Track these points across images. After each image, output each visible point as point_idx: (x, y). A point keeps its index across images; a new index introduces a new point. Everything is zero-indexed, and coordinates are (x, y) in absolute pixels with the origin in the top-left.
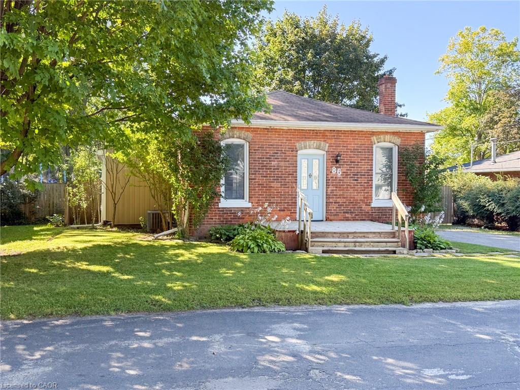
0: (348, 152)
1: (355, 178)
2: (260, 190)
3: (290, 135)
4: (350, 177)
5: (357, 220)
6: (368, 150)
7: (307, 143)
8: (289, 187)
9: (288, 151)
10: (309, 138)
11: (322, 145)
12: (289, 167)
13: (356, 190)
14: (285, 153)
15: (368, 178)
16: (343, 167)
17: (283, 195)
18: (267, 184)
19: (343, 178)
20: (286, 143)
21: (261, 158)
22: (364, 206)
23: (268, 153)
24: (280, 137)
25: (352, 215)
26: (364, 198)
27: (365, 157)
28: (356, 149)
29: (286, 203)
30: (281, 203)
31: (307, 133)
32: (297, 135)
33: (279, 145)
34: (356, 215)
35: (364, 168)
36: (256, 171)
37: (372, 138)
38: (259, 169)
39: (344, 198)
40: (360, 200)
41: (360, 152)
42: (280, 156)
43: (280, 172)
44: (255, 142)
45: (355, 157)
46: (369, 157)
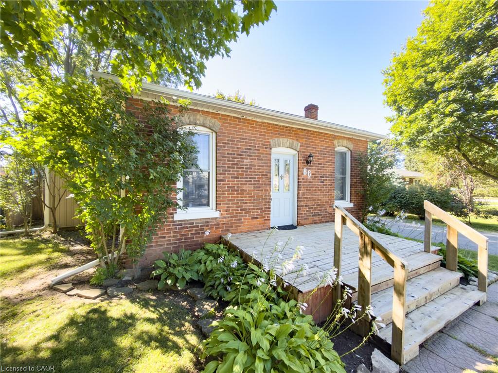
1: (321, 180)
4: (318, 180)
6: (331, 152)
7: (281, 140)
8: (262, 190)
9: (261, 147)
10: (283, 135)
11: (295, 144)
13: (322, 192)
14: (259, 150)
15: (332, 180)
16: (312, 169)
18: (238, 187)
20: (259, 138)
21: (231, 154)
22: (328, 208)
23: (240, 148)
24: (253, 131)
25: (319, 218)
26: (328, 199)
27: (329, 160)
28: (323, 151)
29: (259, 209)
30: (254, 209)
31: (281, 129)
33: (252, 140)
34: (323, 217)
35: (329, 170)
37: (334, 142)
39: (313, 200)
40: (326, 202)
41: (325, 154)
42: (253, 153)
43: (253, 172)
45: (321, 159)
46: (332, 160)
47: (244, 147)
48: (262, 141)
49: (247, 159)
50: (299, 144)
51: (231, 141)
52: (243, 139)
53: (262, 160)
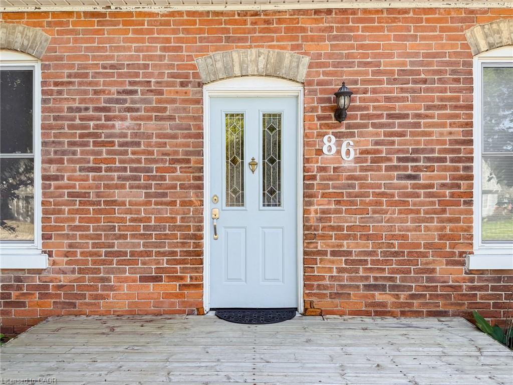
0: (380, 82)
1: (406, 169)
2: (77, 211)
3: (175, 31)
4: (388, 169)
5: (417, 314)
6: (454, 72)
7: (235, 55)
8: (173, 203)
9: (169, 84)
10: (240, 40)
11: (286, 62)
12: (174, 137)
13: (412, 211)
14: (160, 93)
15: (457, 169)
16: (361, 135)
17: (155, 228)
18: (98, 195)
19: (362, 169)
20: (161, 58)
21: (79, 110)
22: (441, 268)
23: (103, 92)
24: (142, 40)
25: (398, 297)
26: (441, 237)
27: (442, 99)
28: (412, 72)
29: (164, 254)
30: (149, 254)
31: (235, 22)
32: (201, 31)
33: (139, 67)
34: (413, 296)
35: (441, 134)
36: (64, 153)
37: (468, 33)
38: (72, 144)
39: (368, 237)
40: (427, 246)
41: (425, 81)
42: (143, 101)
43: (143, 152)
44: (61, 58)
45: (404, 99)
46: (458, 99)
47: (114, 89)
48: (171, 66)
49: (123, 119)
50: (306, 60)
51: (77, 75)
52: (112, 67)
53: (171, 118)
